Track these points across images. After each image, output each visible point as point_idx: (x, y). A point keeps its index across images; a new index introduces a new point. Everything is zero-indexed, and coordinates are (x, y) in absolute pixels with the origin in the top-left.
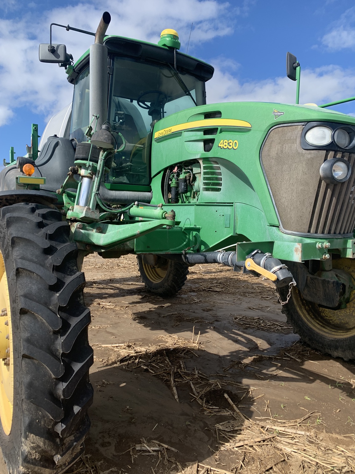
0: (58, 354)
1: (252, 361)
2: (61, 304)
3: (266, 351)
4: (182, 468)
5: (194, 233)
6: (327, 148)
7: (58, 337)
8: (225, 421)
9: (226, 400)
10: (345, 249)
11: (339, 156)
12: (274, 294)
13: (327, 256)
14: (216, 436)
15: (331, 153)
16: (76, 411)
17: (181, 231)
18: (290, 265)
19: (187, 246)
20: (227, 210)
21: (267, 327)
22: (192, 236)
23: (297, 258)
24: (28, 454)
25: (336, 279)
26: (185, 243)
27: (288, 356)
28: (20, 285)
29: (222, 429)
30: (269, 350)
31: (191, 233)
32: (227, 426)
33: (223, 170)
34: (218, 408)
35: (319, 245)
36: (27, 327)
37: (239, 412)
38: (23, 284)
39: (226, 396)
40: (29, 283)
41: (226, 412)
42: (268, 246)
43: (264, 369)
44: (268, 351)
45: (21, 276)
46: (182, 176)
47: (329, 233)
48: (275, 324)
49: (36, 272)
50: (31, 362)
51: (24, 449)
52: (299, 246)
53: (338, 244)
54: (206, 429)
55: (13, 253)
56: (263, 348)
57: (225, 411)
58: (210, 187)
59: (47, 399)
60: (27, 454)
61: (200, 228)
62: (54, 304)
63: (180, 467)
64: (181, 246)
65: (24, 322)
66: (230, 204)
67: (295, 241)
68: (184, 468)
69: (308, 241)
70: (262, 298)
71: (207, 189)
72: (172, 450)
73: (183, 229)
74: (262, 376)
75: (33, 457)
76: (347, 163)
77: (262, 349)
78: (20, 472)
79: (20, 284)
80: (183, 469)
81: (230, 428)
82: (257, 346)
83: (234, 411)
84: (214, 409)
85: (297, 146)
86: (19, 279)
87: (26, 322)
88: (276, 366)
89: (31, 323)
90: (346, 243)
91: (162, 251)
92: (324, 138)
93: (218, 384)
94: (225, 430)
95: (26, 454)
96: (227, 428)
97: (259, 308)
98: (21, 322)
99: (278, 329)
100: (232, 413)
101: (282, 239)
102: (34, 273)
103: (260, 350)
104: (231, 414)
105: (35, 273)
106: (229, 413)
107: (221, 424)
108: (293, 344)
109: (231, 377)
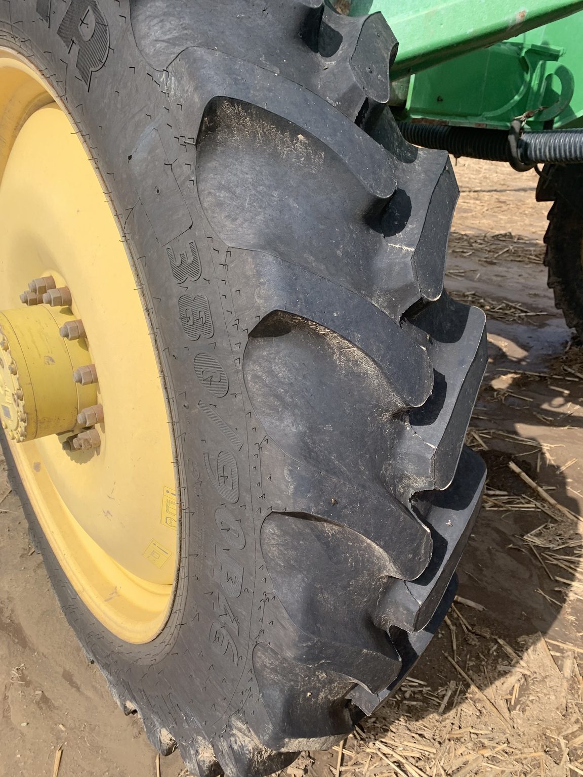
0: (402, 490)
1: (511, 385)
2: (426, 293)
3: (524, 363)
4: (516, 653)
7: (404, 428)
8: (539, 527)
9: (517, 476)
12: (471, 246)
14: (540, 565)
16: (418, 645)
17: (516, 55)
21: (497, 312)
22: (538, 78)
24: (253, 755)
26: (517, 98)
27: (570, 373)
28: (223, 194)
29: (542, 546)
30: (528, 360)
31: (539, 66)
32: (551, 539)
34: (505, 493)
36: (286, 392)
37: (556, 504)
38: (238, 191)
39: (513, 466)
40: (269, 187)
41: (527, 503)
43: (544, 402)
44: (528, 363)
45: (219, 148)
48: (511, 307)
49: (309, 128)
50: (308, 531)
51: (238, 742)
54: (511, 548)
55: (142, 28)
56: (517, 356)
57: (523, 501)
59: (368, 649)
60: (251, 755)
61: (559, 51)
62: (387, 292)
63: (509, 650)
64: (507, 107)
65: (271, 373)
68: (520, 654)
70: (455, 254)
72: (468, 606)
73: (525, 50)
74: (551, 419)
75: (265, 756)
77: (515, 358)
78: (201, 764)
79: (221, 187)
80: (519, 656)
81: (557, 543)
82: (501, 352)
83: (544, 500)
84: (497, 495)
86: (213, 164)
87: (282, 372)
88: (560, 394)
89: (304, 377)
91: (465, 116)
93: (474, 437)
94: (549, 548)
95: (248, 756)
96: (550, 541)
97: (459, 273)
98: (254, 368)
99: (519, 316)
100: (538, 504)
102: (296, 130)
103: (512, 361)
104: (539, 508)
105: (304, 133)
106: (534, 506)
107: (533, 532)
108: (566, 347)
109: (490, 421)
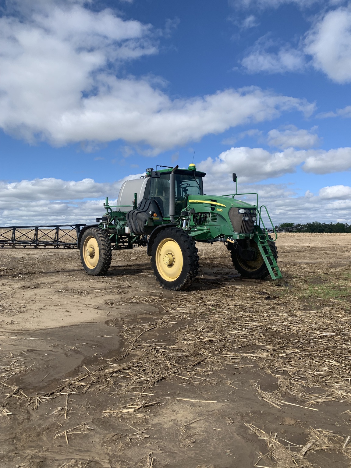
5: (210, 234)
6: (244, 214)
10: (250, 237)
11: (247, 215)
13: (245, 238)
15: (245, 215)
18: (237, 240)
19: (208, 237)
20: (219, 227)
23: (238, 238)
25: (252, 250)
33: (217, 216)
35: (243, 235)
42: (231, 236)
46: (202, 216)
47: (245, 233)
52: (238, 236)
53: (248, 235)
58: (213, 220)
61: (211, 232)
66: (220, 225)
67: (238, 235)
69: (240, 234)
71: (212, 221)
76: (248, 217)
85: (237, 213)
90: (250, 235)
92: (243, 211)
101: (235, 234)
